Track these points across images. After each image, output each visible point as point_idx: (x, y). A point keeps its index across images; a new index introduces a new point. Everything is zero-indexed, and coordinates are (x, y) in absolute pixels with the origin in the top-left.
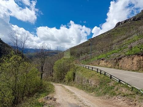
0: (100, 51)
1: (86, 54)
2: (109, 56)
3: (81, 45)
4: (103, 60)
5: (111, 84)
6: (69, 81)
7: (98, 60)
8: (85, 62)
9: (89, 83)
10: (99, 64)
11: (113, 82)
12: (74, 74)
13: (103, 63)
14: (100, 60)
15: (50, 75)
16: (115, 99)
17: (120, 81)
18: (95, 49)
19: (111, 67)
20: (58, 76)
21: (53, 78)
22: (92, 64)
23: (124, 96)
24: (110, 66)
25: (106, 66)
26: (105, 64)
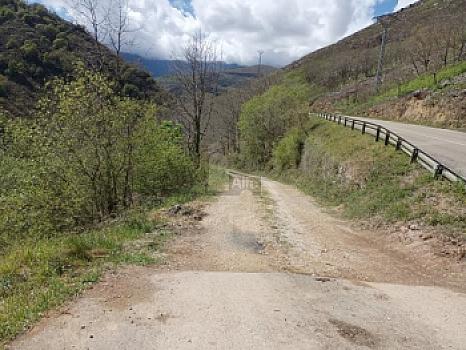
0: (418, 63)
1: (362, 76)
2: (446, 82)
3: (346, 42)
4: (418, 96)
5: (410, 180)
6: (283, 166)
7: (399, 96)
8: (352, 105)
9: (339, 175)
10: (402, 112)
11: (417, 173)
12: (300, 146)
13: (417, 108)
14: (410, 99)
15: (231, 149)
16: (398, 230)
17: (441, 169)
18: (400, 55)
19: (444, 125)
20: (252, 152)
21: (241, 156)
22: (377, 114)
23: (434, 223)
24: (443, 119)
25: (427, 122)
26: (425, 112)
